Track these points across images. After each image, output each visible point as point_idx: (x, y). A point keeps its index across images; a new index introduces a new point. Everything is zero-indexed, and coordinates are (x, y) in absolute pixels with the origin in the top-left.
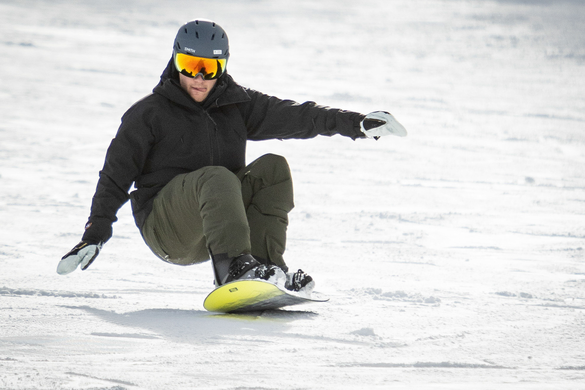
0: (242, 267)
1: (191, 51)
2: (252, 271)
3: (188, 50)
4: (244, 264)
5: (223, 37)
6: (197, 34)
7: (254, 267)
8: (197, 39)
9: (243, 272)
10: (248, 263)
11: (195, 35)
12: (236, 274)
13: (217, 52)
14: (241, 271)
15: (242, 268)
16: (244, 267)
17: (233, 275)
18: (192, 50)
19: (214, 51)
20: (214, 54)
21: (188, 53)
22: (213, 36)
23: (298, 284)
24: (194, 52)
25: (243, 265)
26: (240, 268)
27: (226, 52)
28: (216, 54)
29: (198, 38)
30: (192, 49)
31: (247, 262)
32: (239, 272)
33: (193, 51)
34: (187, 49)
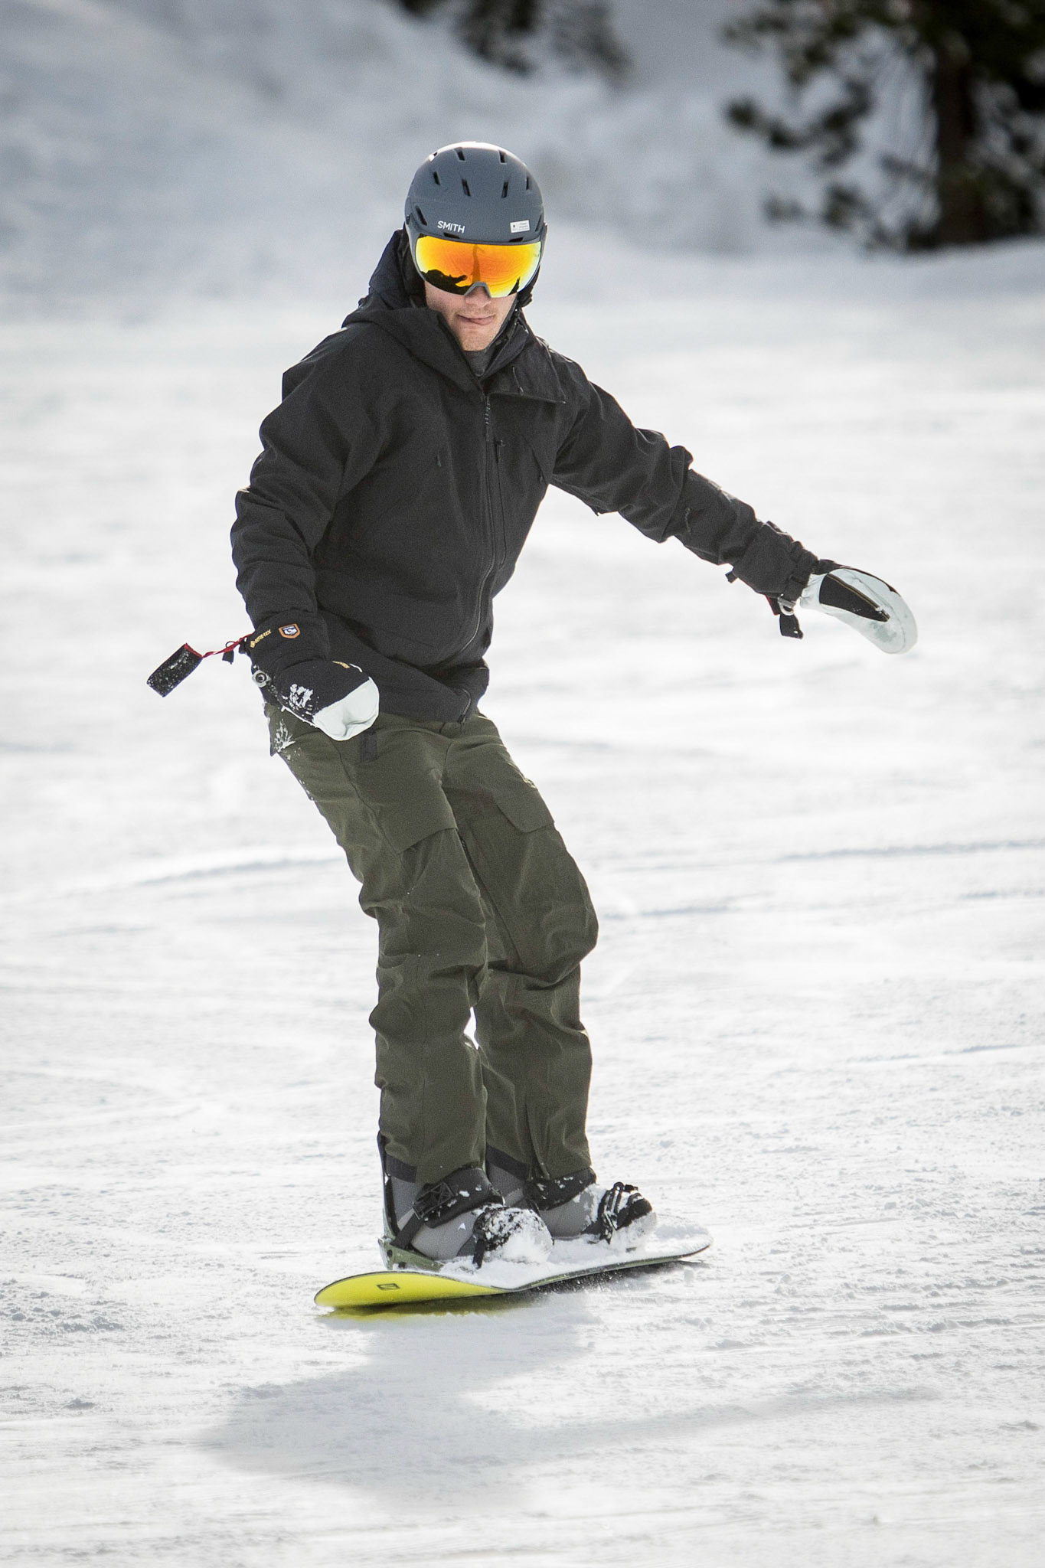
0: (449, 1201)
1: (455, 230)
2: (473, 1214)
3: (446, 229)
4: (457, 1194)
5: (527, 188)
6: (465, 184)
7: (479, 1205)
8: (467, 197)
9: (450, 1214)
10: (465, 1194)
11: (461, 188)
12: (432, 1216)
13: (519, 227)
14: (445, 1210)
15: (449, 1205)
16: (454, 1202)
17: (425, 1217)
18: (457, 228)
19: (512, 224)
20: (513, 231)
21: (448, 236)
22: (506, 187)
23: (609, 1220)
24: (463, 230)
25: (453, 1198)
26: (445, 1205)
27: (539, 221)
28: (516, 231)
29: (469, 195)
30: (456, 225)
31: (464, 1190)
32: (439, 1213)
33: (459, 229)
34: (443, 225)
